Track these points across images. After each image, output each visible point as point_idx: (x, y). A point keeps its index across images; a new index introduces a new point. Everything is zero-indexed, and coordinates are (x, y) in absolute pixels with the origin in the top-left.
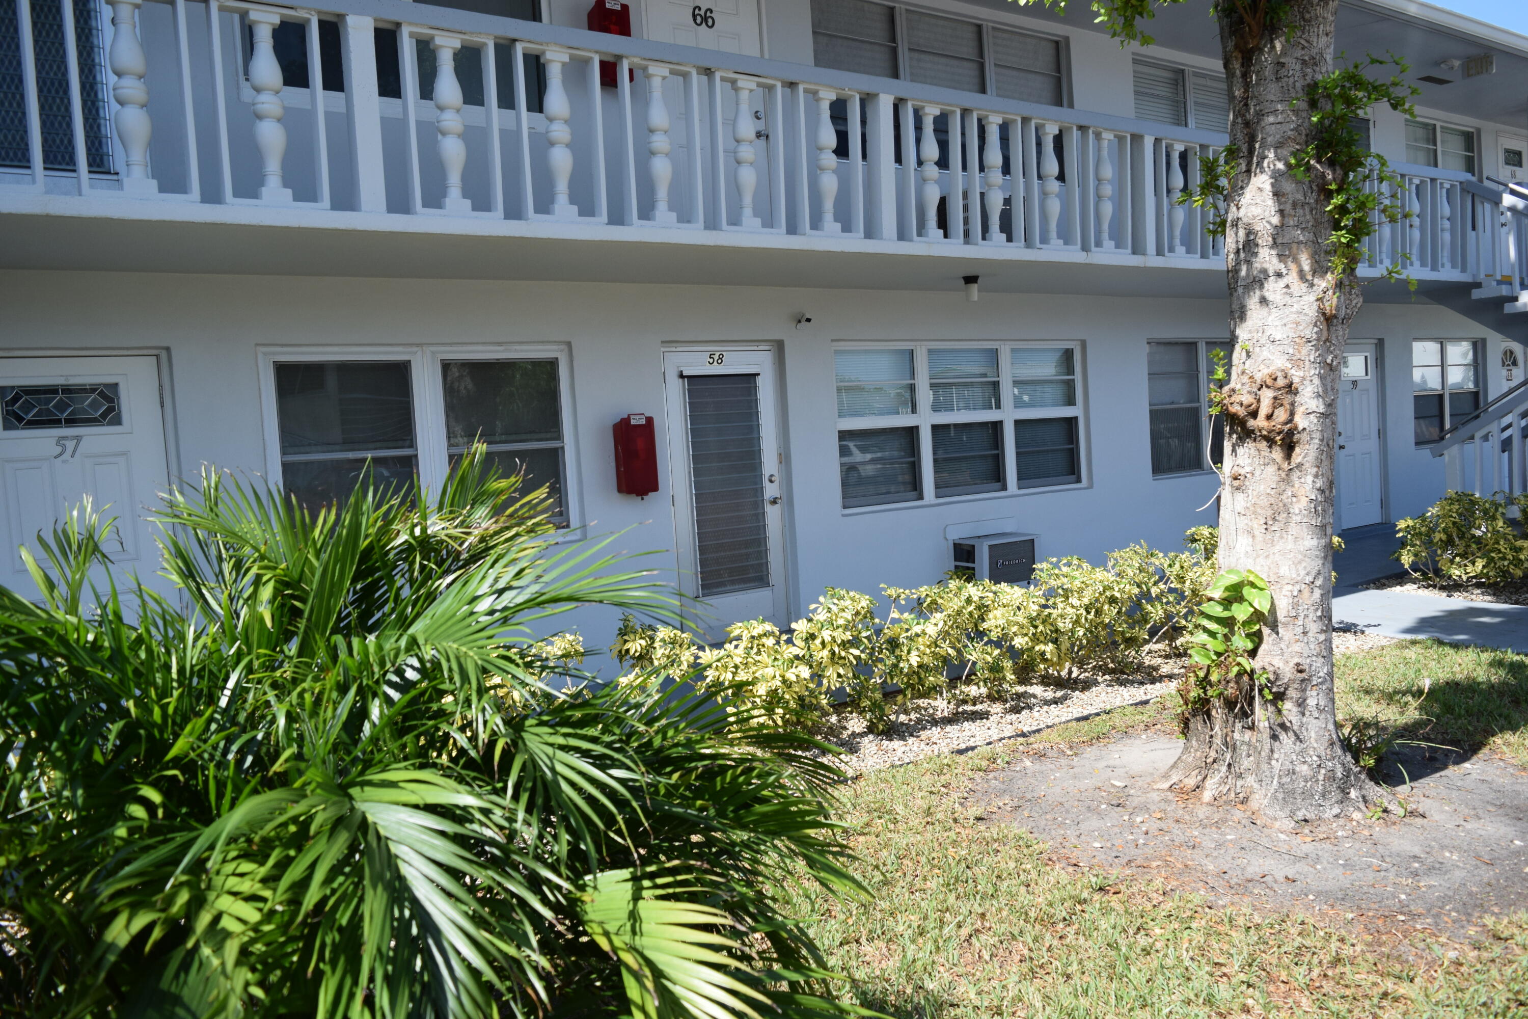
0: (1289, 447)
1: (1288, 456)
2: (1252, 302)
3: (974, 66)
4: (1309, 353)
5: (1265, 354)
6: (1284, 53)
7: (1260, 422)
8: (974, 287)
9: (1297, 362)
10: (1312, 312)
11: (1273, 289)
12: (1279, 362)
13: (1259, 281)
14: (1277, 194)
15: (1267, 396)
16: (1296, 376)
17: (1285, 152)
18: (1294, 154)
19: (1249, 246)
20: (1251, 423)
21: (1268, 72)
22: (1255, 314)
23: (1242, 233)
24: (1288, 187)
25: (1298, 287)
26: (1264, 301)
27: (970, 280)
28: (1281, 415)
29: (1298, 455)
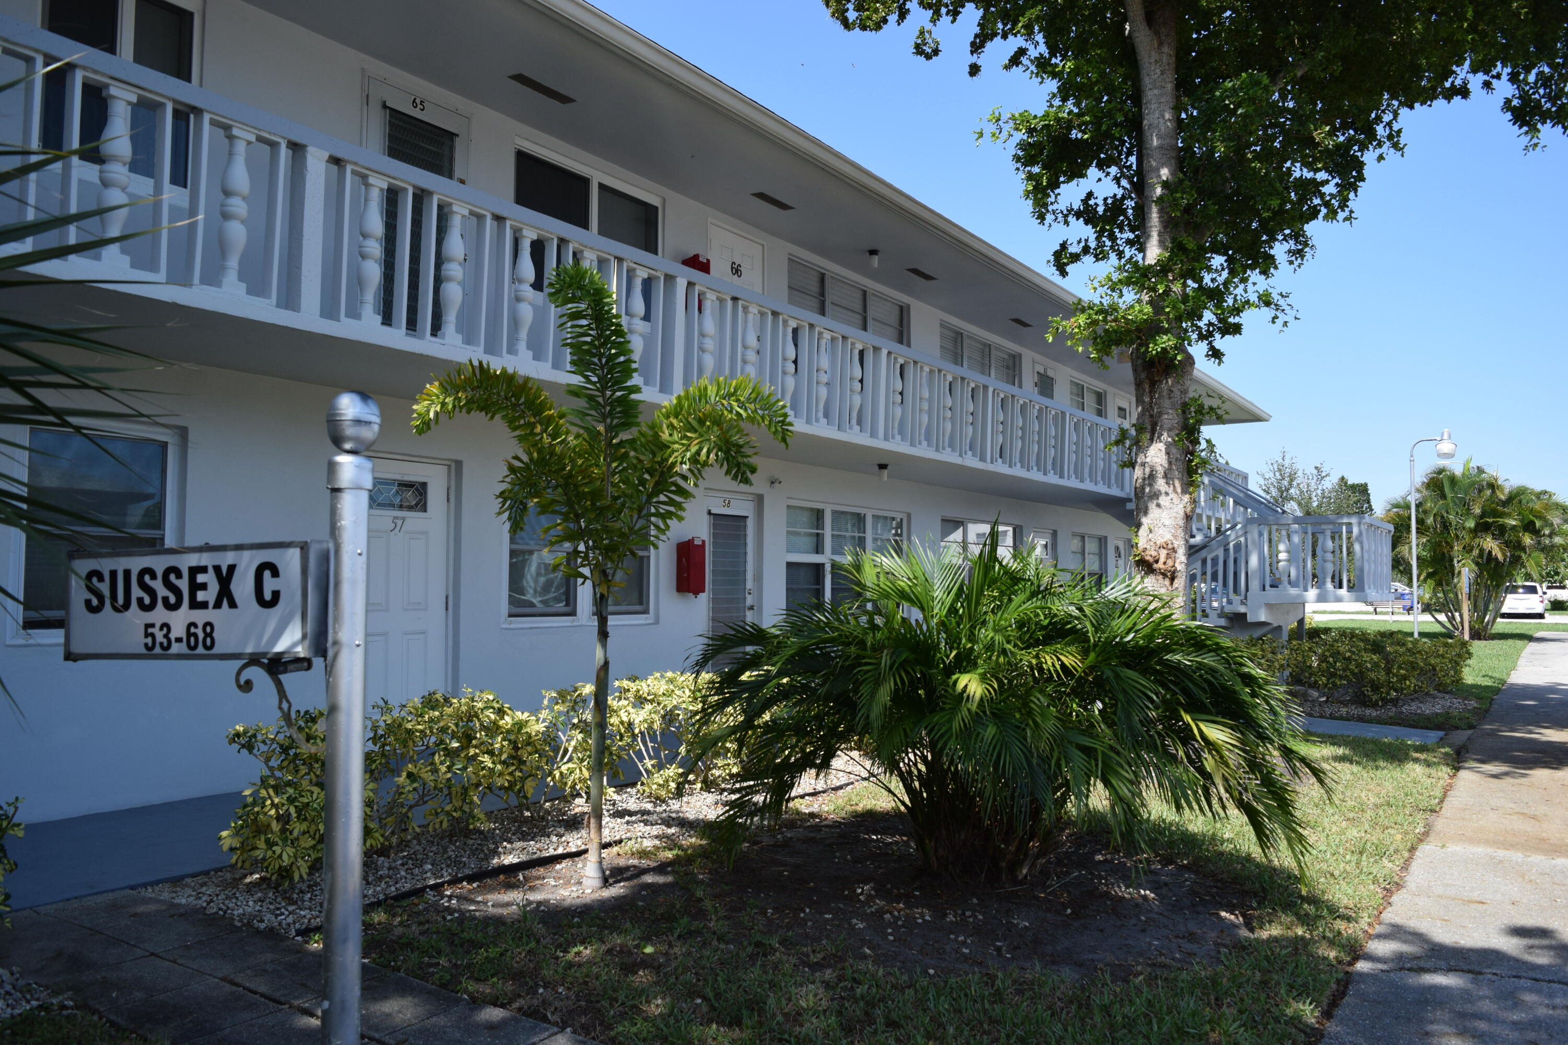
0: (1172, 579)
1: (1172, 584)
2: (1152, 506)
3: (860, 317)
4: (1180, 533)
5: (1161, 531)
6: (1173, 385)
7: (1160, 565)
8: (886, 472)
9: (1175, 537)
10: (1182, 513)
11: (1163, 500)
12: (1168, 537)
13: (1156, 495)
14: (1168, 453)
15: (1163, 554)
16: (1176, 544)
17: (1173, 434)
18: (1177, 435)
19: (1152, 477)
20: (1155, 566)
21: (1165, 393)
22: (1154, 512)
23: (1147, 470)
24: (1174, 450)
25: (1176, 500)
26: (1158, 505)
27: (882, 467)
28: (1170, 562)
29: (1177, 583)
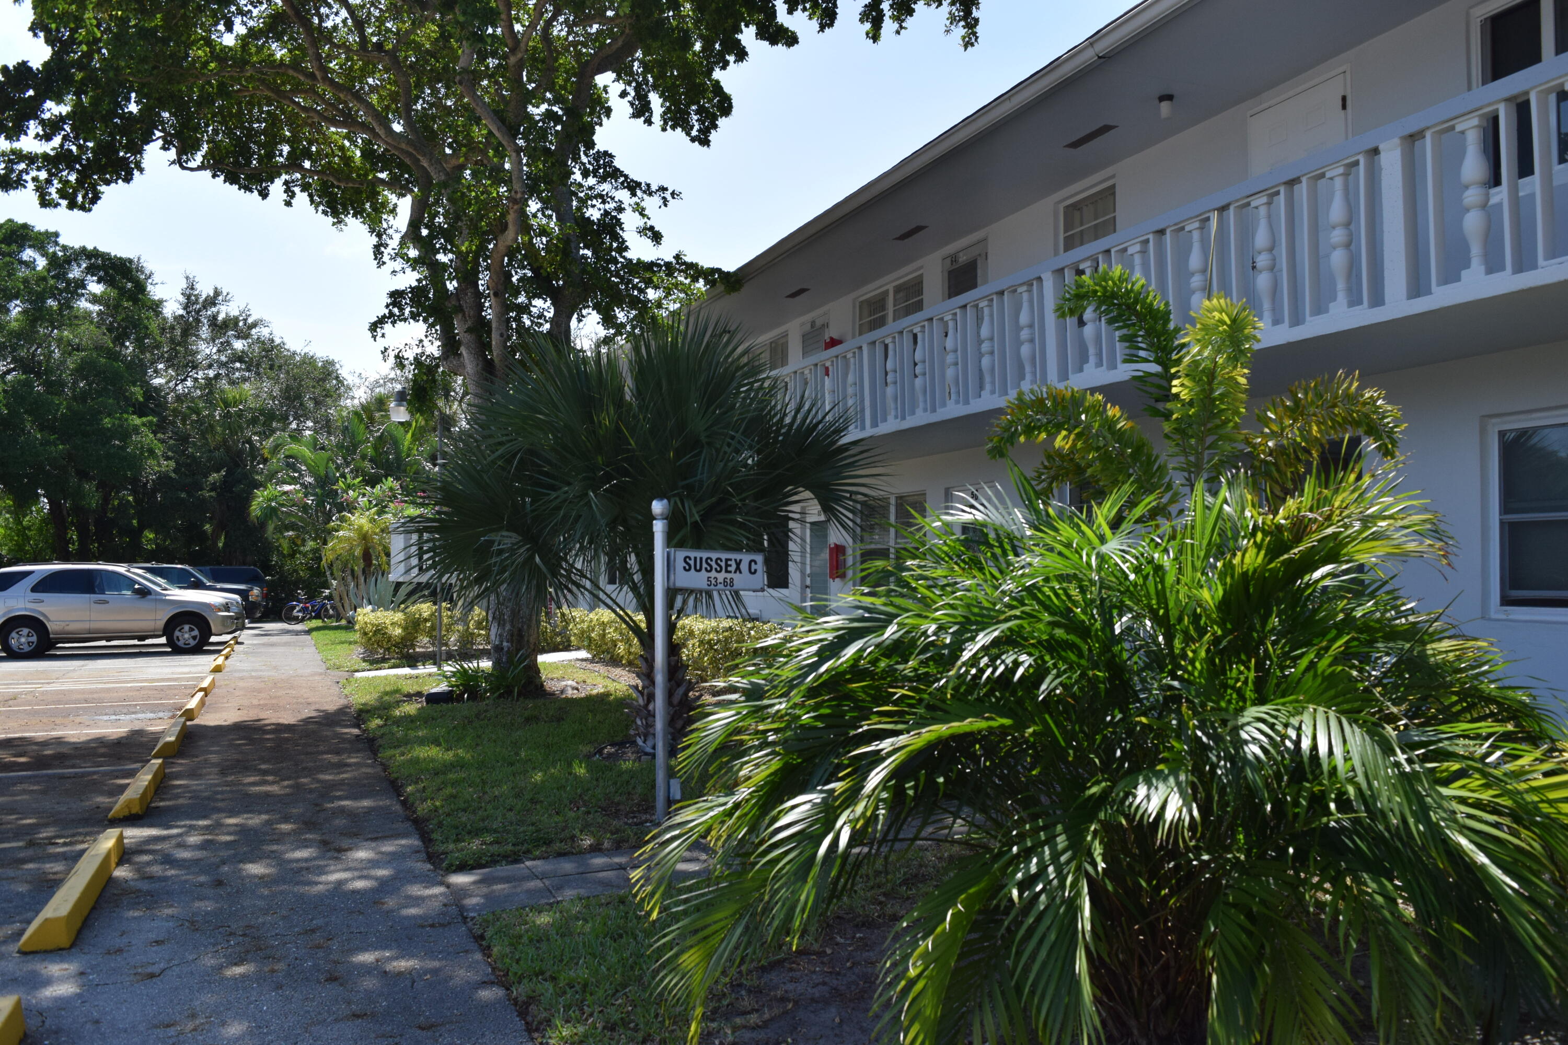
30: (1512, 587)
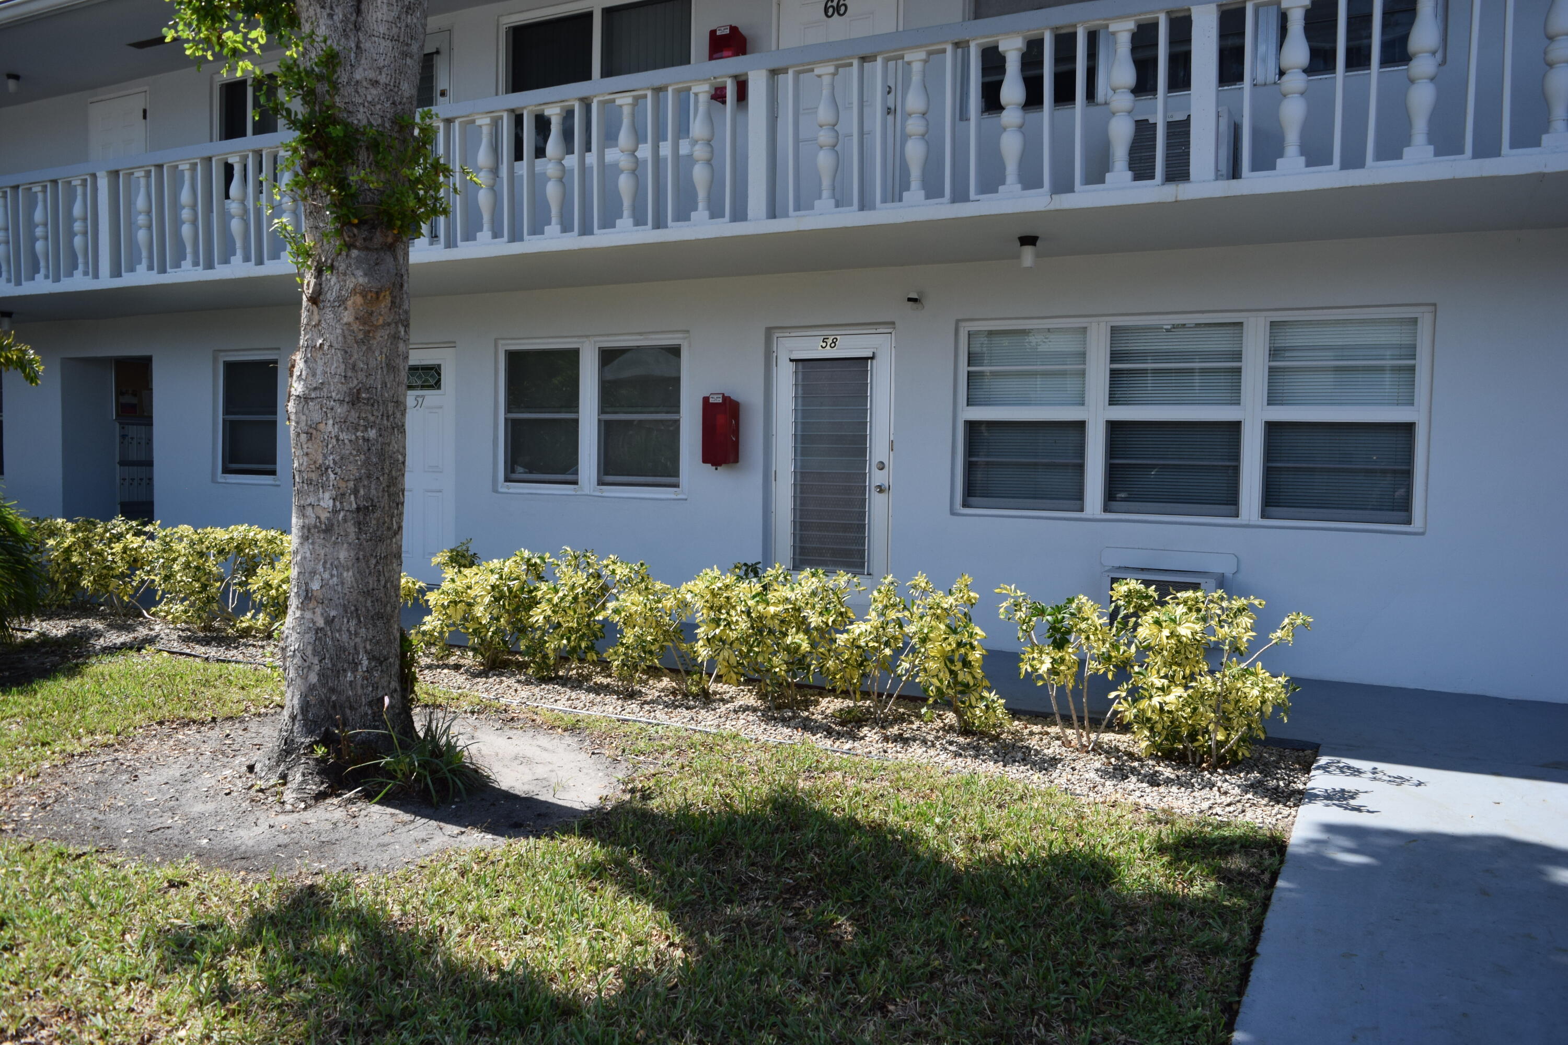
30: (231, 462)
